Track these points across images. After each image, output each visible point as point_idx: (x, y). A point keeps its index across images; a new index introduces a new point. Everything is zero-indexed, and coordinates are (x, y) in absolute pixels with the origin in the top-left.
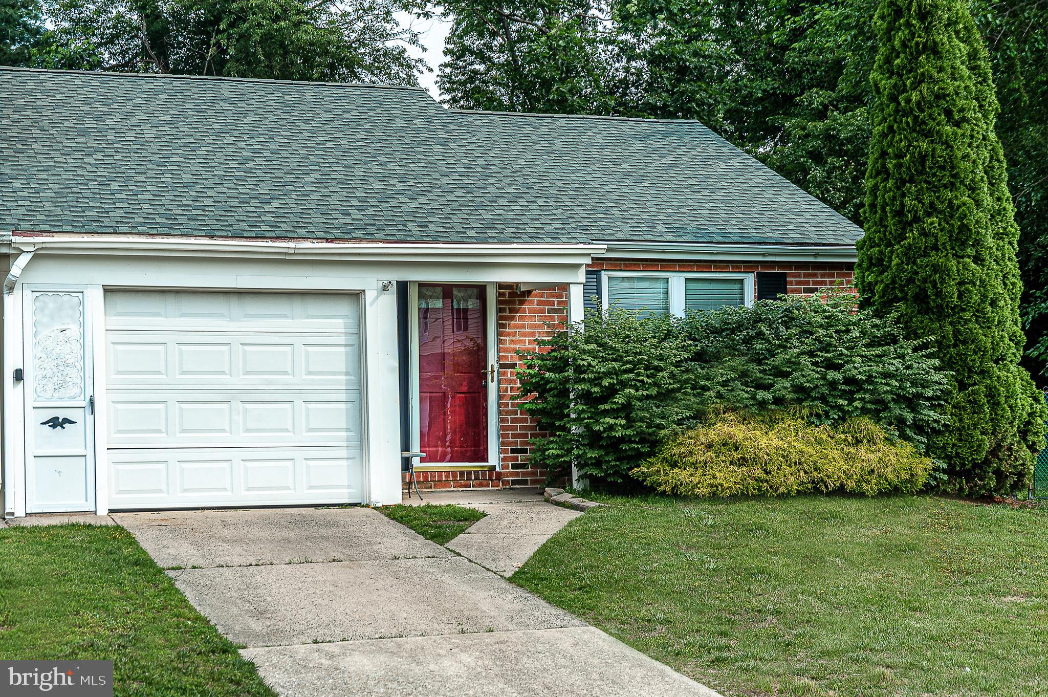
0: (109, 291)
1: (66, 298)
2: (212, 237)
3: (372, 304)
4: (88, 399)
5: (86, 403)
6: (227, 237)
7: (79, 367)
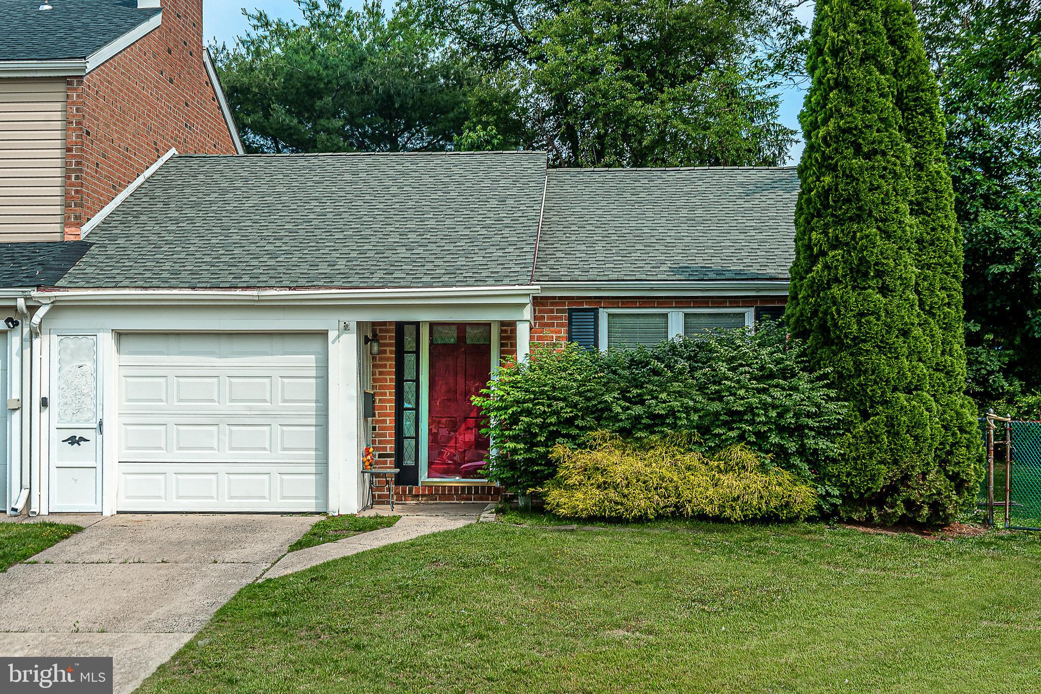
0: (120, 335)
1: (84, 340)
2: (193, 288)
3: (333, 342)
4: (98, 422)
5: (95, 426)
6: (206, 288)
7: (93, 396)
